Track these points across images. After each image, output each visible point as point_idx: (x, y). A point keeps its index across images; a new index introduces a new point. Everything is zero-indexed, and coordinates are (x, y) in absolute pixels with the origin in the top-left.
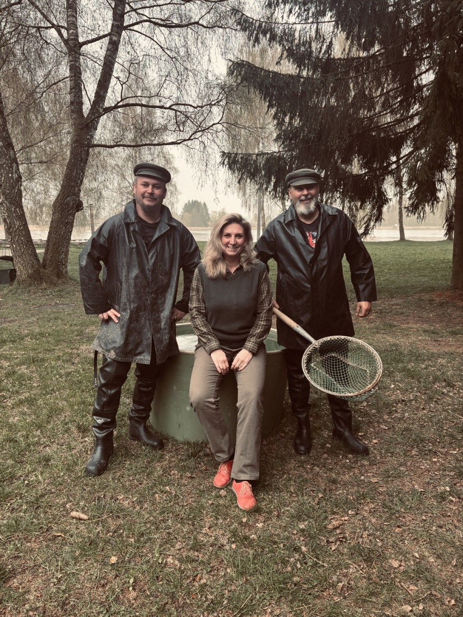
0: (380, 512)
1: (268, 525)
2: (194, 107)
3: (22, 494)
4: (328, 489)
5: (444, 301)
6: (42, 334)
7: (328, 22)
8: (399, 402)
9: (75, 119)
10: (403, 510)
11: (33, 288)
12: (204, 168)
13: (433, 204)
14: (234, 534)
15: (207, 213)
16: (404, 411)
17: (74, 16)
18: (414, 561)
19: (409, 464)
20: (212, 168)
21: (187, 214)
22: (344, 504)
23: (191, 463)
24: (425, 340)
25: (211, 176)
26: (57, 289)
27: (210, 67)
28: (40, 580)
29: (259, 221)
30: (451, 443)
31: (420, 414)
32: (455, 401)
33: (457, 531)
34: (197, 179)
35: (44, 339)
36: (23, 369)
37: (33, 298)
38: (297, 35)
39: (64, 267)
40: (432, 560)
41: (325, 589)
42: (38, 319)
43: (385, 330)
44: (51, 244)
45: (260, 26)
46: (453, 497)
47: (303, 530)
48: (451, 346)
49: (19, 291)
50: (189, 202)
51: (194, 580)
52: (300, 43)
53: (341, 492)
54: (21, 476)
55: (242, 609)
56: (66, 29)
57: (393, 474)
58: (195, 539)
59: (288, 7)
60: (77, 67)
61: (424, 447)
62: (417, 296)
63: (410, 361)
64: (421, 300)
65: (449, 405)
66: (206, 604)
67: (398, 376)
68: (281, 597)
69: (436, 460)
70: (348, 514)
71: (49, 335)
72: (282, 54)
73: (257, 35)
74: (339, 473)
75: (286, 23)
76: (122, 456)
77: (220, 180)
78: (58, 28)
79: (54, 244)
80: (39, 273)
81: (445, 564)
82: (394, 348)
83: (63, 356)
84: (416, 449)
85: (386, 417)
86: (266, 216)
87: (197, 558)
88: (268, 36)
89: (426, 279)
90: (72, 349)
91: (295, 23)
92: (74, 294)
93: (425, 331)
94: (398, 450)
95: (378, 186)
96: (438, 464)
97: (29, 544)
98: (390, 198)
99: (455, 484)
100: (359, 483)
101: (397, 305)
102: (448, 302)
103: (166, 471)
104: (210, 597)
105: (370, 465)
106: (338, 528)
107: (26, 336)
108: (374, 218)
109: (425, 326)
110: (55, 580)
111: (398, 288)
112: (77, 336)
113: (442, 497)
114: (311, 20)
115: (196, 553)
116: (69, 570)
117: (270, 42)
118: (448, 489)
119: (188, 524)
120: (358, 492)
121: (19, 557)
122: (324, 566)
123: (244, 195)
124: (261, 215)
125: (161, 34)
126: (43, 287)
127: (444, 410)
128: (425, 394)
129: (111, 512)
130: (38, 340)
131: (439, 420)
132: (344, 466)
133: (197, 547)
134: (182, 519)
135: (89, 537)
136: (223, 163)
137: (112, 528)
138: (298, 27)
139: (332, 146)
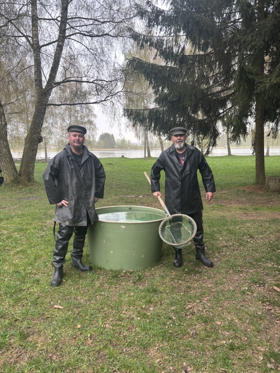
0: (212, 300)
1: (156, 308)
2: (107, 82)
3: (27, 298)
4: (186, 291)
5: (251, 191)
6: (23, 215)
7: (182, 36)
8: (224, 247)
9: (38, 89)
10: (223, 299)
11: (14, 188)
12: (113, 116)
13: (244, 136)
14: (139, 312)
15: (114, 141)
16: (226, 251)
17: (36, 30)
18: (228, 321)
19: (228, 277)
20: (118, 116)
21: (102, 141)
22: (194, 297)
23: (114, 281)
24: (240, 213)
25: (117, 121)
26: (28, 188)
27: (116, 60)
28: (42, 338)
29: (145, 145)
30: (250, 267)
31: (235, 252)
32: (254, 245)
33: (250, 308)
34: (109, 123)
35: (25, 218)
36: (16, 235)
37: (14, 194)
38: (165, 43)
39: (32, 175)
40: (237, 321)
41: (185, 335)
42: (19, 206)
43: (218, 208)
44: (24, 162)
45: (144, 38)
46: (249, 292)
47: (173, 310)
48: (254, 216)
49: (6, 190)
50: (103, 134)
51: (120, 334)
52: (166, 47)
53: (193, 292)
54: (25, 289)
55: (144, 345)
56: (31, 37)
57: (219, 282)
58: (119, 315)
59: (159, 27)
60: (39, 60)
61: (236, 269)
62: (236, 189)
63: (231, 225)
64: (238, 191)
65: (251, 247)
66: (127, 344)
67: (224, 233)
68: (163, 339)
69: (242, 275)
70: (196, 302)
71: (28, 215)
72: (157, 53)
73: (142, 43)
74: (192, 283)
75: (158, 36)
76: (77, 278)
77: (122, 123)
78: (27, 37)
79: (26, 162)
80: (17, 179)
81: (243, 323)
82: (222, 218)
83: (37, 227)
84: (232, 270)
85: (217, 255)
86: (149, 142)
87: (121, 324)
88: (149, 43)
89: (242, 178)
90: (42, 223)
91: (163, 36)
92: (38, 191)
93: (240, 208)
94: (222, 271)
95: (213, 126)
96: (243, 277)
97: (34, 321)
98: (220, 132)
99: (251, 286)
100: (202, 288)
101: (225, 194)
102: (253, 192)
103: (102, 285)
104: (128, 340)
105: (208, 279)
106: (191, 308)
107: (14, 216)
108: (211, 144)
109: (241, 206)
110: (50, 337)
111: (226, 184)
112: (44, 215)
113: (244, 292)
114: (172, 34)
115: (120, 322)
116: (56, 332)
117: (150, 47)
118: (247, 288)
119: (115, 309)
120: (201, 291)
121: (30, 328)
122: (184, 325)
123: (136, 130)
124: (147, 142)
125: (87, 40)
126: (19, 188)
127: (247, 250)
128: (238, 242)
129: (75, 305)
130: (21, 218)
131: (244, 256)
132: (194, 280)
133: (121, 319)
134: (112, 307)
135: (65, 317)
136: (125, 115)
137: (76, 312)
138: (165, 38)
139: (186, 105)
